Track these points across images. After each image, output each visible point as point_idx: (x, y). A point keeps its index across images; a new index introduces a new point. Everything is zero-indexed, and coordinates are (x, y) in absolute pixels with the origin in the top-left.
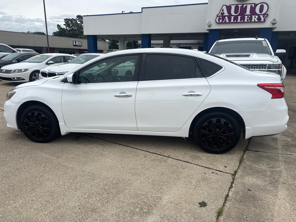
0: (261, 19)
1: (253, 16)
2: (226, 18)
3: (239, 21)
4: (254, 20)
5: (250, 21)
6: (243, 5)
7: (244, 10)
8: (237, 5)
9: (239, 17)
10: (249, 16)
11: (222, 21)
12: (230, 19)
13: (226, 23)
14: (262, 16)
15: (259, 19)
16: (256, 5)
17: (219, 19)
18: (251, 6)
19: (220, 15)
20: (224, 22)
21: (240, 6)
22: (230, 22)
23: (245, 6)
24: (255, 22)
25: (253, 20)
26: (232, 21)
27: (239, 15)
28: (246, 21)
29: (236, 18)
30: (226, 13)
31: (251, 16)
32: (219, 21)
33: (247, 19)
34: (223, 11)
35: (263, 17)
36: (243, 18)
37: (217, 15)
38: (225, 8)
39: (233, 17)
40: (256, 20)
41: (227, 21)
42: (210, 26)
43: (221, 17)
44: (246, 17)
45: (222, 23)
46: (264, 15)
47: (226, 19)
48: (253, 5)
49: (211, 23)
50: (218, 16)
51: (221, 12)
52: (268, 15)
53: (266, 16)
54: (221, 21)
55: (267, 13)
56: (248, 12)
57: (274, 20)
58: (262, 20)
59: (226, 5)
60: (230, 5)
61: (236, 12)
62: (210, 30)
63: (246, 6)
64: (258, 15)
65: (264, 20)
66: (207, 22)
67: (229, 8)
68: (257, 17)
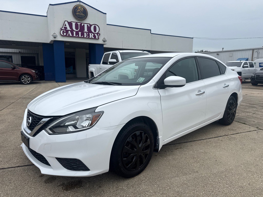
0: (96, 37)
1: (90, 34)
2: (69, 32)
3: (80, 36)
4: (91, 37)
5: (88, 37)
6: (81, 23)
7: (82, 28)
8: (77, 23)
9: (80, 33)
10: (87, 33)
11: (67, 34)
12: (72, 34)
13: (69, 36)
14: (96, 35)
15: (94, 36)
16: (91, 25)
17: (63, 32)
18: (87, 25)
19: (63, 28)
20: (68, 35)
21: (79, 24)
22: (73, 36)
23: (83, 24)
24: (92, 38)
25: (90, 37)
26: (75, 35)
27: (79, 31)
28: (85, 36)
30: (68, 28)
32: (63, 34)
33: (86, 36)
34: (65, 25)
35: (97, 35)
37: (61, 28)
39: (74, 32)
40: (93, 37)
41: (71, 35)
42: (55, 37)
43: (65, 31)
44: (85, 33)
45: (66, 36)
46: (97, 34)
47: (69, 33)
48: (89, 25)
49: (55, 35)
50: (61, 30)
51: (64, 26)
52: (100, 34)
53: (99, 35)
54: (65, 34)
55: (99, 33)
56: (86, 30)
57: (104, 38)
58: (97, 38)
59: (67, 21)
60: (71, 22)
61: (77, 28)
63: (84, 25)
64: (94, 33)
66: (52, 33)
67: (70, 24)
68: (93, 35)
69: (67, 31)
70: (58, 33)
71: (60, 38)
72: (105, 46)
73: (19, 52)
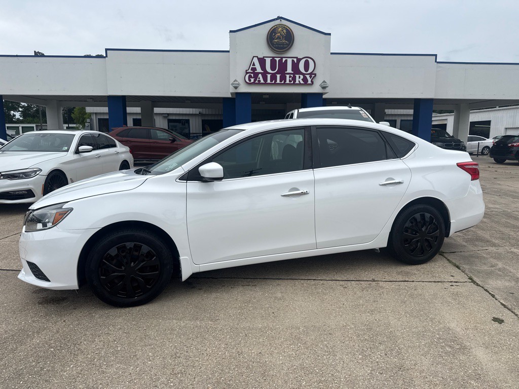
0: (307, 81)
1: (297, 76)
2: (260, 76)
3: (278, 81)
4: (299, 82)
5: (293, 83)
6: (282, 58)
7: (283, 66)
8: (273, 58)
9: (278, 76)
10: (292, 76)
11: (255, 80)
12: (265, 79)
13: (259, 83)
14: (308, 76)
15: (305, 80)
16: (299, 60)
17: (250, 77)
18: (293, 61)
19: (250, 71)
20: (257, 82)
21: (277, 59)
22: (266, 83)
23: (284, 59)
24: (300, 84)
25: (297, 82)
26: (269, 81)
27: (277, 73)
28: (288, 82)
29: (273, 77)
30: (259, 70)
31: (294, 74)
32: (250, 80)
33: (290, 80)
34: (254, 65)
35: (310, 77)
36: (283, 78)
37: (246, 70)
38: (256, 61)
39: (269, 76)
40: (302, 82)
41: (262, 81)
42: (236, 88)
43: (252, 75)
44: (288, 76)
45: (254, 83)
46: (311, 74)
47: (259, 78)
48: (295, 60)
49: (237, 83)
50: (247, 73)
51: (251, 66)
52: (315, 74)
53: (313, 76)
54: (252, 80)
55: (314, 72)
56: (289, 70)
57: (324, 82)
58: (309, 82)
59: (257, 57)
60: (264, 57)
61: (273, 68)
62: (237, 94)
63: (286, 61)
64: (303, 74)
65: (312, 81)
66: (232, 81)
67: (262, 61)
68: (302, 77)
69: (256, 75)
70: (240, 80)
71: (244, 89)
72: (324, 96)
73: (200, 113)
